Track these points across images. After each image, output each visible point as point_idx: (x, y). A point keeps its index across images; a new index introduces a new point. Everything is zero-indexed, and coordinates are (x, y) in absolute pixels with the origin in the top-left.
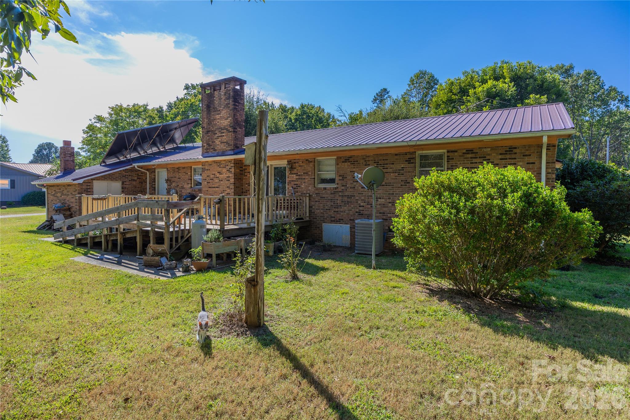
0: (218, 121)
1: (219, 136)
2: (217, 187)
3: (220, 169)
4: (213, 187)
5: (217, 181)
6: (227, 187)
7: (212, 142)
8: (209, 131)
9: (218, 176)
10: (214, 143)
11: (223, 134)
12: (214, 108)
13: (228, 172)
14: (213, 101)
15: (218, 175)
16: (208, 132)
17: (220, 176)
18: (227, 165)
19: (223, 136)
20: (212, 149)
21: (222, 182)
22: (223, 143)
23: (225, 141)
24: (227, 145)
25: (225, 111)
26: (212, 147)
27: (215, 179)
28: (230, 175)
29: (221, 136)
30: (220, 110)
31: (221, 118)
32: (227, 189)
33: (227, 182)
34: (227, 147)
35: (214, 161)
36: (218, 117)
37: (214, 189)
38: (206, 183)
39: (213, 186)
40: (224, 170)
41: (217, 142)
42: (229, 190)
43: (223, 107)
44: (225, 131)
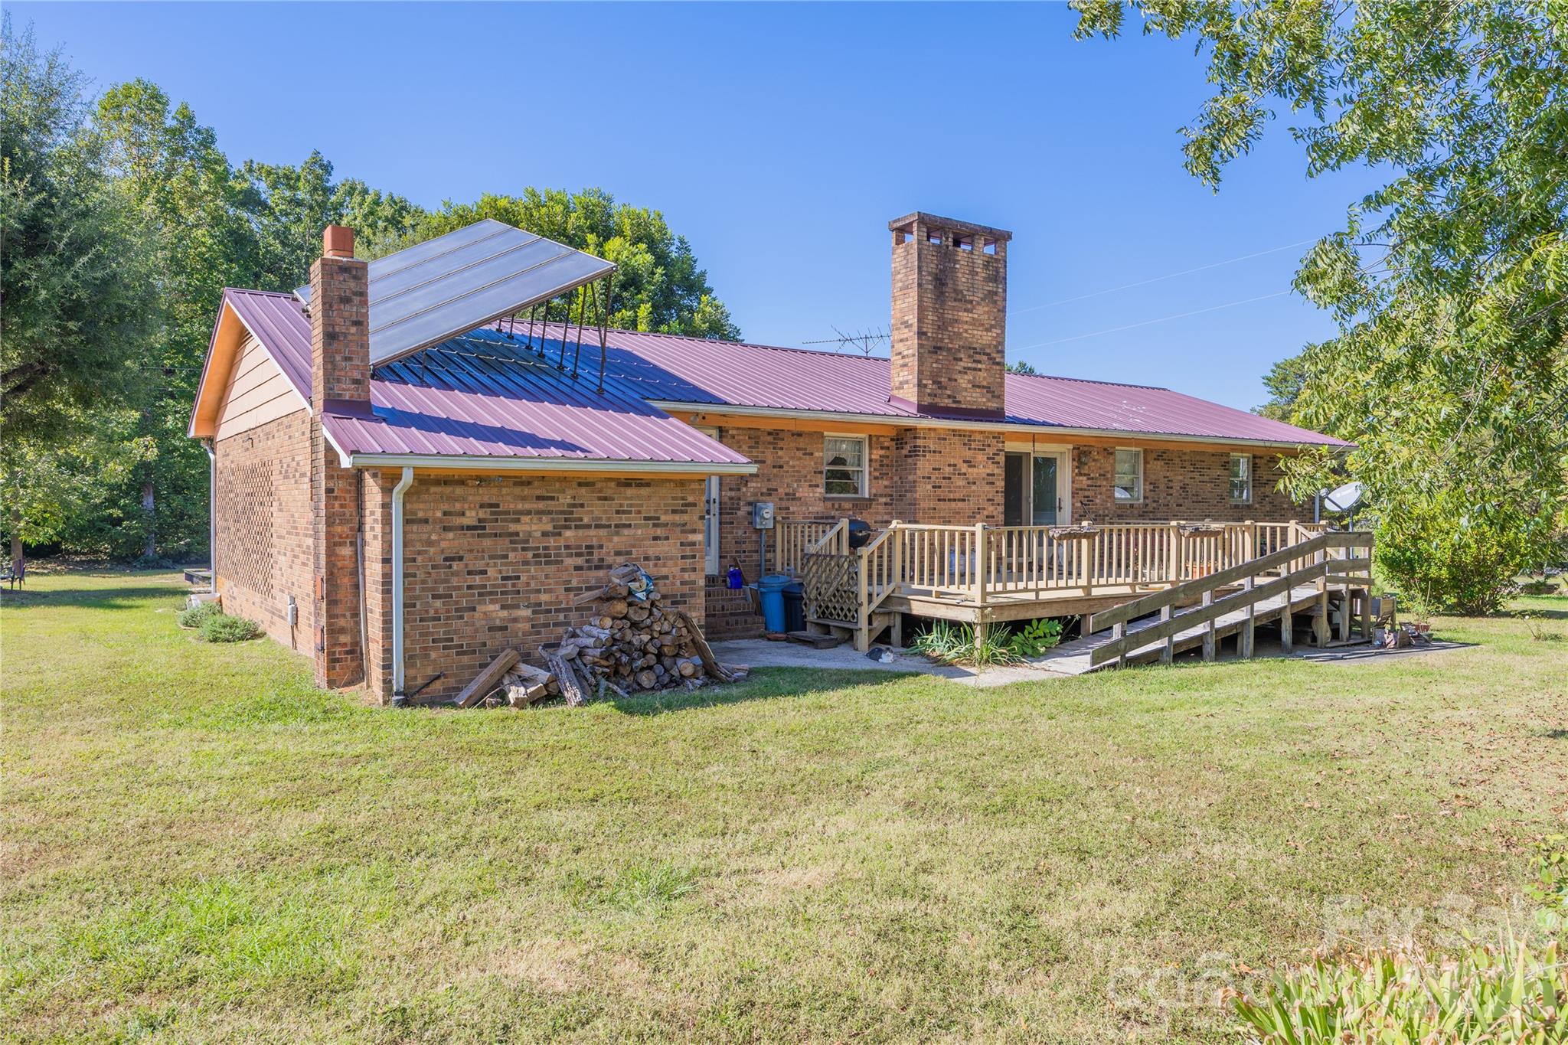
0: (966, 327)
1: (969, 369)
2: (959, 500)
3: (969, 454)
4: (950, 500)
5: (961, 483)
6: (989, 500)
7: (950, 379)
8: (940, 348)
9: (963, 470)
10: (953, 383)
11: (979, 366)
12: (956, 291)
13: (990, 462)
14: (954, 270)
15: (964, 468)
16: (936, 350)
17: (970, 470)
18: (989, 446)
19: (980, 370)
20: (949, 397)
21: (974, 487)
22: (979, 387)
23: (985, 384)
24: (989, 395)
25: (986, 309)
26: (949, 393)
27: (954, 478)
28: (996, 471)
29: (975, 369)
30: (971, 302)
31: (974, 323)
32: (987, 505)
33: (987, 488)
34: (989, 400)
35: (954, 430)
36: (964, 316)
37: (953, 504)
38: (929, 487)
39: (951, 496)
40: (981, 457)
41: (963, 381)
42: (991, 508)
43: (980, 295)
44: (985, 358)
